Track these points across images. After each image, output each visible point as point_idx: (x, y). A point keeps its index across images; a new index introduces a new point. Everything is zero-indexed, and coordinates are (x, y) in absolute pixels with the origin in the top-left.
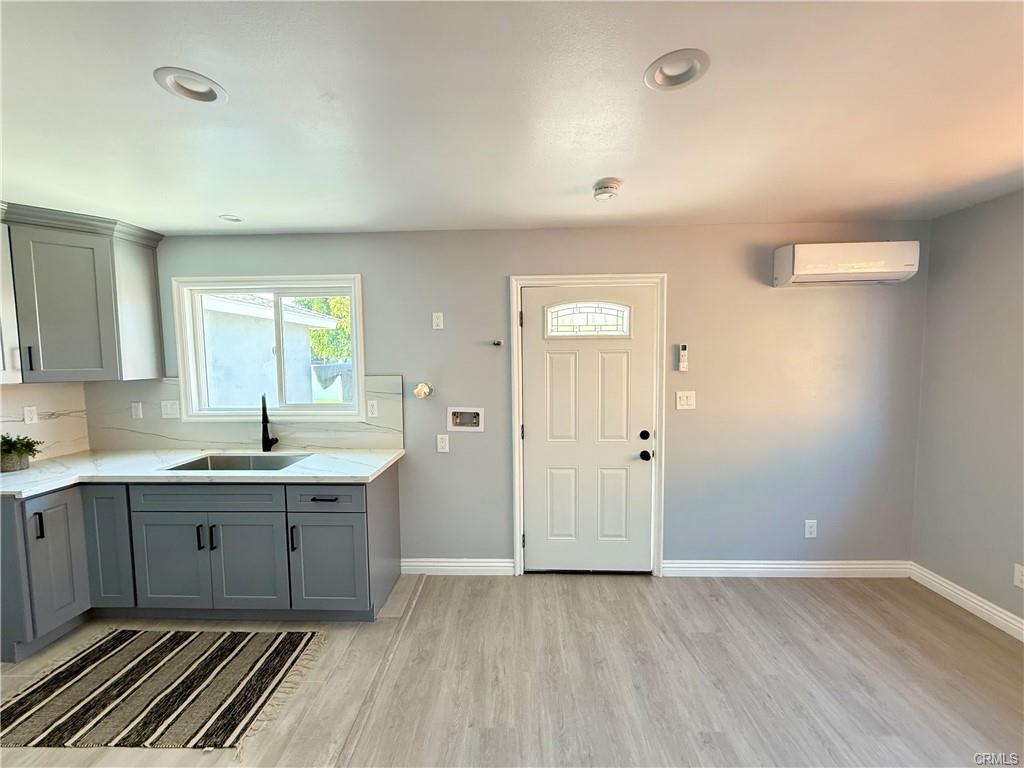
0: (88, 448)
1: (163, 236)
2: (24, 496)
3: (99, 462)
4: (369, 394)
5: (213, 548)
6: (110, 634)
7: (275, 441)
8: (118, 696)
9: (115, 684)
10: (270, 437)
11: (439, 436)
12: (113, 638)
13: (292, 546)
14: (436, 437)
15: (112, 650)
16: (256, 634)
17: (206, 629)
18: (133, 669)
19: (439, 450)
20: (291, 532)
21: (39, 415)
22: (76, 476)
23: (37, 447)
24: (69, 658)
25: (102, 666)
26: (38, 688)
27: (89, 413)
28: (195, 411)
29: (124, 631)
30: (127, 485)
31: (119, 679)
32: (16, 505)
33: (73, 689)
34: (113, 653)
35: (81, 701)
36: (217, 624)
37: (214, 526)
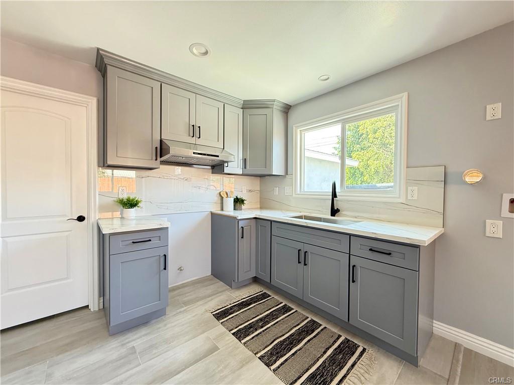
0: (259, 206)
1: (291, 106)
2: (239, 218)
3: (262, 211)
4: (410, 181)
5: (305, 265)
6: (261, 292)
7: (338, 210)
8: (262, 327)
9: (261, 320)
10: (336, 209)
11: (488, 222)
12: (262, 294)
13: (352, 279)
14: (485, 222)
15: (261, 300)
16: (325, 328)
17: (299, 310)
18: (267, 316)
19: (488, 234)
20: (352, 269)
21: (247, 190)
22: (255, 214)
23: (245, 202)
24: (247, 296)
25: (257, 306)
26: (237, 304)
27: (261, 191)
28: (298, 192)
29: (265, 293)
30: (271, 221)
31: (263, 317)
32: (237, 221)
33: (247, 312)
34: (261, 302)
35: (249, 321)
36: (304, 310)
37: (306, 252)
